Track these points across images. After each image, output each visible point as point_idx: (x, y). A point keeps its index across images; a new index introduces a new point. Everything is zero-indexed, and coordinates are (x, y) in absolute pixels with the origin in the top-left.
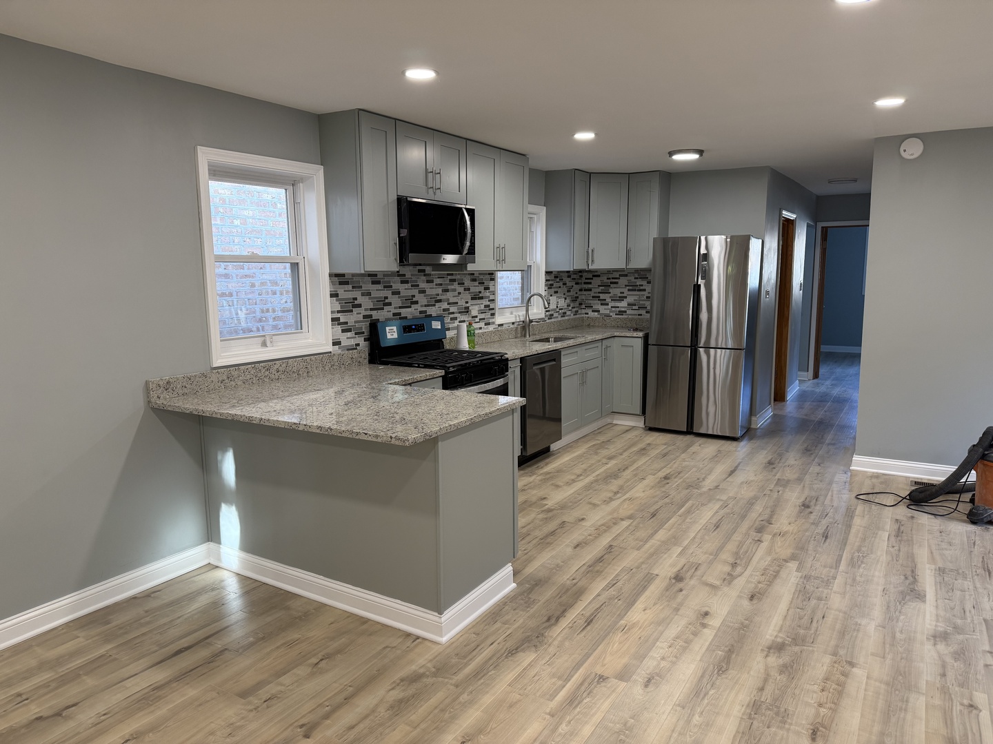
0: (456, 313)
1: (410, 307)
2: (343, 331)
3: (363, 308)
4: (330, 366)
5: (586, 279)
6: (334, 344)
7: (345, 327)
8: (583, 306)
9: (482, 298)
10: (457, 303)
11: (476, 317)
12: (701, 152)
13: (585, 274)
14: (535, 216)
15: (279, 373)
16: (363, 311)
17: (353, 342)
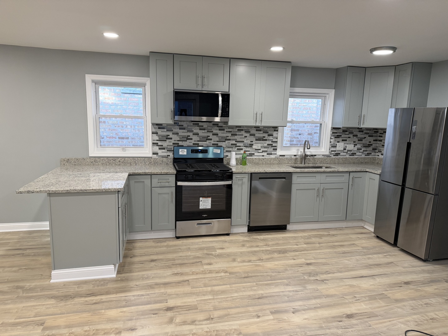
0: (242, 146)
1: (206, 141)
2: (159, 149)
3: (173, 140)
4: (149, 163)
5: (380, 134)
6: (154, 154)
7: (161, 147)
8: (377, 151)
9: (266, 140)
10: (243, 141)
11: (260, 150)
12: (394, 49)
13: (380, 130)
14: (328, 95)
15: (120, 163)
16: (173, 141)
17: (166, 154)
